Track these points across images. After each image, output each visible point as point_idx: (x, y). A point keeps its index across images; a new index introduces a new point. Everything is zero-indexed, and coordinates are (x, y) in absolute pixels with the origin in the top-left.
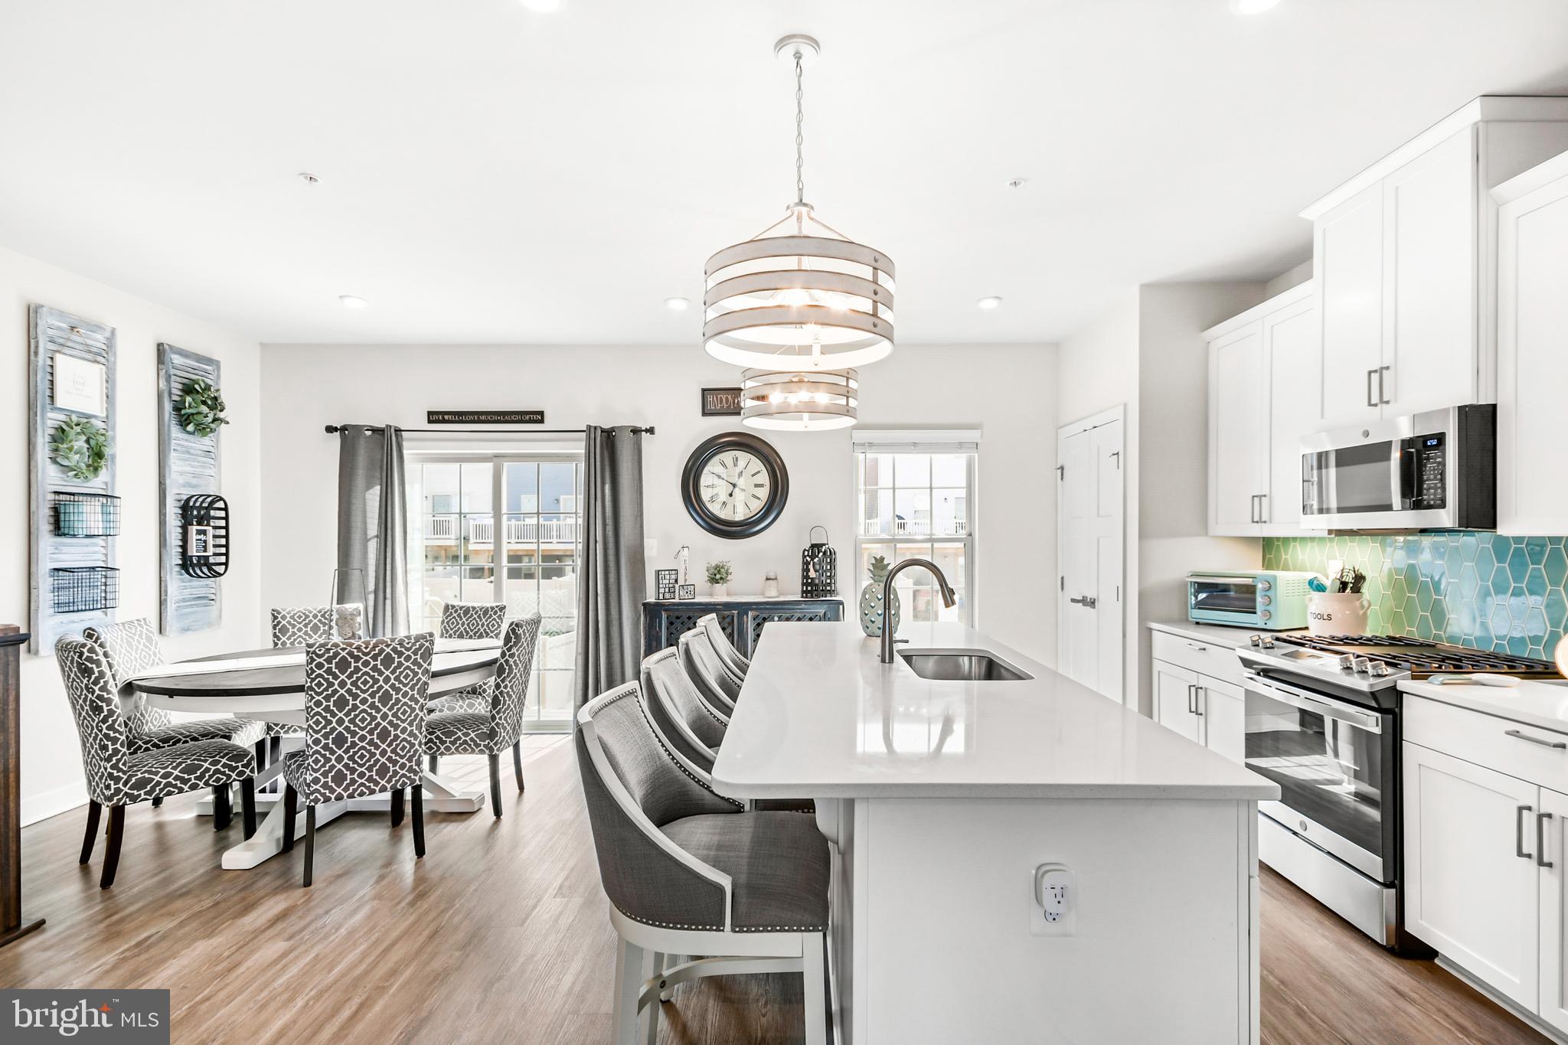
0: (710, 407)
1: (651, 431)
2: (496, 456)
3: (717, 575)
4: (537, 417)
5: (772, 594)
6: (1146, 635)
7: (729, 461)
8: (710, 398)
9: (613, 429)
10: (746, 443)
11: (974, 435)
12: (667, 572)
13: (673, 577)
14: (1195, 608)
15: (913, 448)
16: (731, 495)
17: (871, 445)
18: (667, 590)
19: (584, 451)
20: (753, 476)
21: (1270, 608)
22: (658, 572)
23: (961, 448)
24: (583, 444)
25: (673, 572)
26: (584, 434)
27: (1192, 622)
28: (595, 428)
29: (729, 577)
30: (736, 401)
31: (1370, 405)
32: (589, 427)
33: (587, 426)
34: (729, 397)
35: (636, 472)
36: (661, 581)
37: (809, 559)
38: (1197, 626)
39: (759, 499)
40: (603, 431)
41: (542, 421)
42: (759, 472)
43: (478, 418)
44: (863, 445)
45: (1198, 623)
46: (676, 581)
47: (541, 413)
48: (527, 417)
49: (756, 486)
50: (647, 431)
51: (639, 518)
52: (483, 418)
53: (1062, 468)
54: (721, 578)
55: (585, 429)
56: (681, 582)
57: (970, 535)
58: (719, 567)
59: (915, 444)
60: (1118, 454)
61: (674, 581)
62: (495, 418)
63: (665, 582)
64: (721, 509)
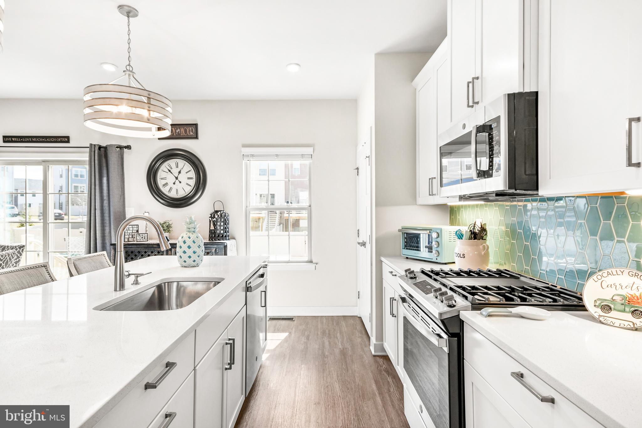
1: (129, 147)
2: (44, 161)
4: (66, 139)
6: (379, 264)
7: (173, 165)
10: (182, 154)
11: (309, 150)
12: (131, 226)
13: (135, 229)
14: (405, 249)
15: (276, 157)
16: (174, 183)
17: (253, 156)
18: (130, 236)
19: (88, 159)
20: (187, 173)
21: (439, 249)
23: (302, 158)
24: (88, 155)
25: (136, 226)
26: (88, 149)
27: (403, 257)
28: (95, 146)
30: (177, 131)
31: (469, 106)
32: (91, 145)
33: (90, 144)
34: (173, 129)
35: (120, 170)
36: (126, 232)
37: (210, 219)
38: (407, 259)
39: (190, 186)
40: (100, 147)
41: (68, 142)
42: (190, 171)
43: (31, 140)
44: (248, 156)
45: (407, 258)
47: (68, 138)
48: (59, 140)
49: (189, 178)
50: (127, 147)
51: (122, 196)
52: (34, 140)
53: (358, 169)
55: (89, 146)
57: (310, 206)
58: (166, 223)
59: (277, 155)
60: (369, 157)
61: (136, 231)
62: (41, 140)
63: (129, 232)
64: (169, 191)
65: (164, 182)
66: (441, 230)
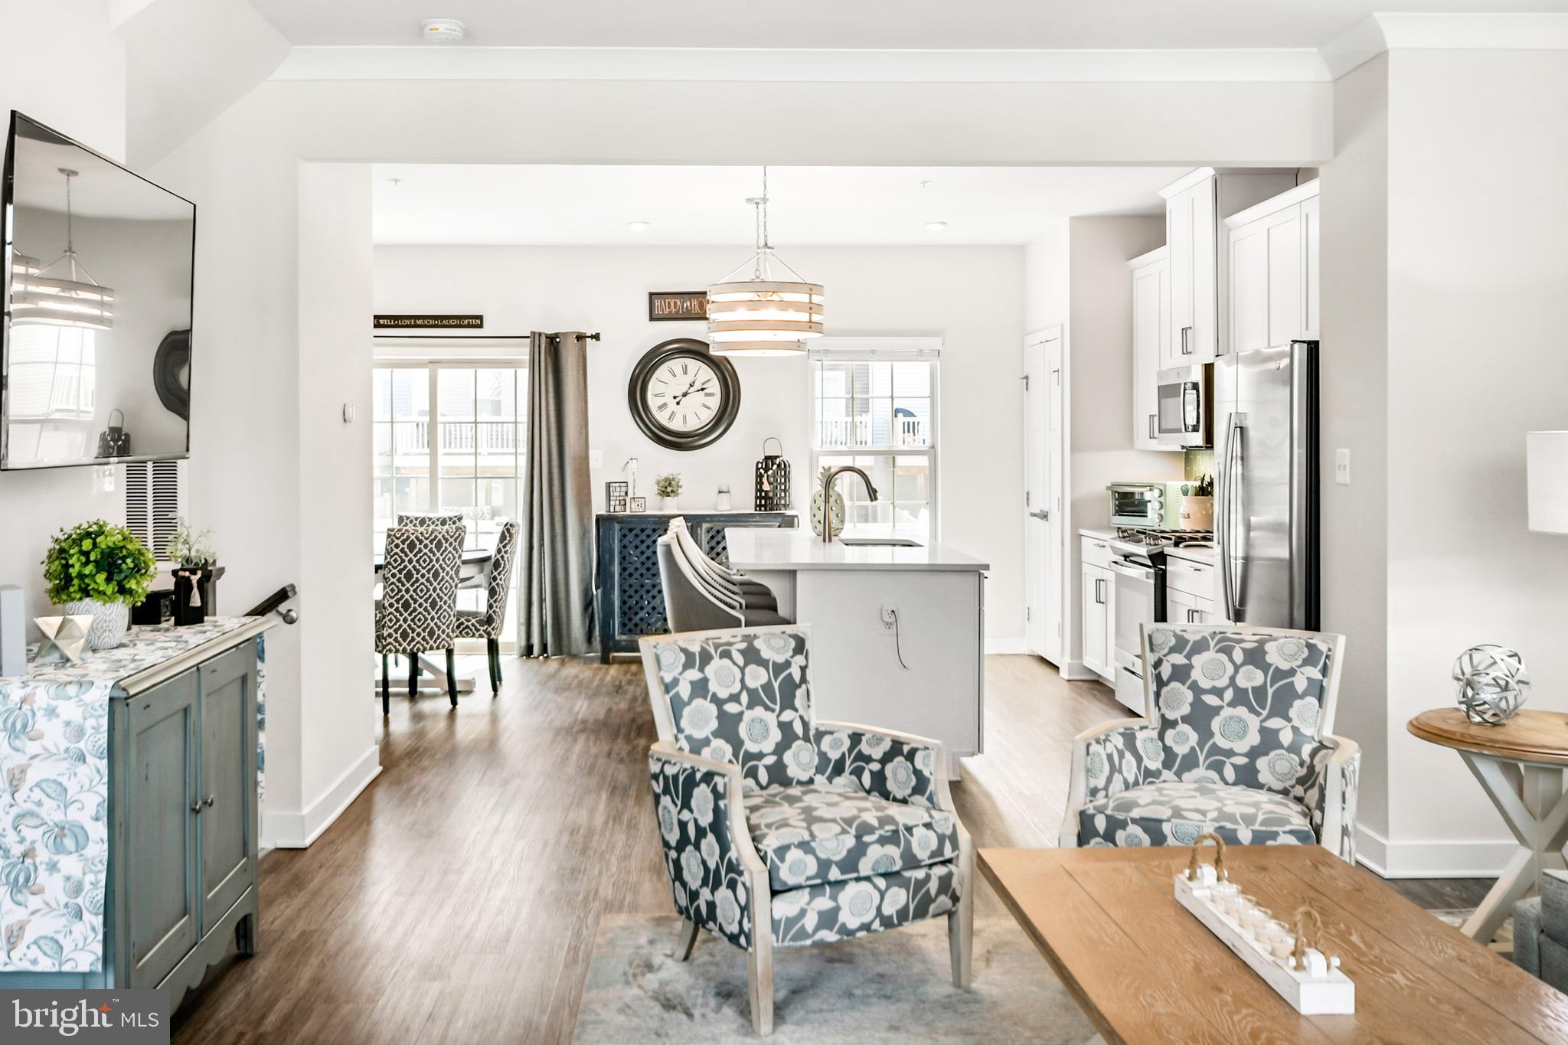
0: (657, 312)
1: (596, 337)
2: (431, 362)
3: (668, 488)
4: (475, 321)
5: (725, 507)
6: (1077, 538)
7: (678, 370)
8: (657, 302)
9: (557, 335)
10: (696, 350)
11: (935, 343)
12: (618, 485)
13: (624, 489)
14: (1115, 515)
15: (871, 355)
16: (680, 404)
17: (827, 352)
18: (618, 502)
19: (528, 357)
20: (704, 384)
22: (608, 485)
23: (923, 356)
24: (527, 350)
25: (623, 485)
26: (529, 340)
28: (540, 334)
29: (680, 491)
30: (685, 305)
32: (533, 333)
33: (531, 332)
34: (678, 302)
35: (581, 380)
36: (612, 494)
37: (762, 471)
39: (710, 409)
40: (548, 337)
41: (481, 326)
42: (710, 380)
43: (415, 322)
44: (820, 352)
46: (626, 493)
47: (480, 318)
48: (466, 322)
49: (707, 395)
50: (592, 337)
51: (583, 428)
52: (420, 322)
53: (1027, 378)
54: (672, 491)
55: (530, 335)
56: (630, 495)
57: (933, 447)
58: (669, 479)
59: (873, 352)
61: (624, 494)
62: (432, 322)
63: (616, 494)
64: (669, 419)
65: (660, 401)
66: (1165, 486)
